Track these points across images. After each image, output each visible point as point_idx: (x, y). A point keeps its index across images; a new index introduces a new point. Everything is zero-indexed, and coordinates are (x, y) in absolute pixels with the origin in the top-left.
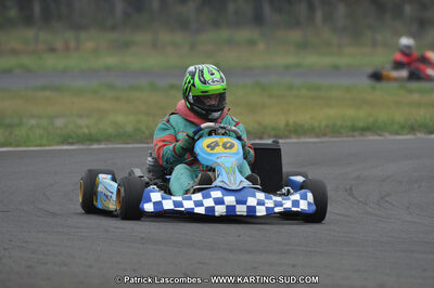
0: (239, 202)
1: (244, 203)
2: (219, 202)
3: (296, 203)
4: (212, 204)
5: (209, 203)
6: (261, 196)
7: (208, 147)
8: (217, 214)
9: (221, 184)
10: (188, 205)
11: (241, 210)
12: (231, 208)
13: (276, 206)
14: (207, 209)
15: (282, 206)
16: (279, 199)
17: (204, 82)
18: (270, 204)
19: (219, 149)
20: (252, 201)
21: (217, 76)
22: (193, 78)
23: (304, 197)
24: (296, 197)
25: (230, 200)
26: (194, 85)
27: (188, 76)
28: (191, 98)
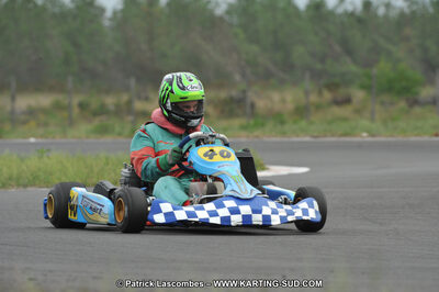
0: (255, 211)
1: (260, 212)
2: (235, 211)
3: (305, 212)
4: (228, 214)
5: (224, 212)
6: (272, 204)
7: (205, 155)
8: (232, 224)
9: (231, 193)
10: (202, 215)
11: (257, 219)
12: (247, 218)
13: (288, 215)
14: (222, 218)
15: (293, 214)
16: (289, 207)
17: (183, 88)
18: (282, 212)
19: (217, 158)
20: (266, 211)
21: (196, 82)
22: (171, 84)
23: (311, 206)
24: (304, 204)
25: (246, 209)
26: (172, 91)
27: (164, 84)
28: (169, 105)
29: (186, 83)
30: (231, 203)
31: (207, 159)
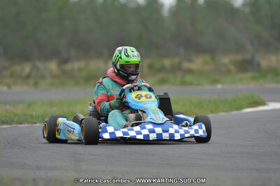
0: (164, 131)
1: (167, 131)
2: (152, 131)
3: (196, 131)
4: (148, 133)
5: (145, 132)
6: (176, 127)
7: (136, 97)
8: (151, 139)
9: (151, 120)
10: (132, 134)
11: (166, 136)
12: (159, 135)
13: (186, 133)
14: (144, 136)
15: (189, 133)
16: (186, 129)
17: (128, 56)
18: (182, 132)
19: (143, 99)
20: (172, 131)
21: (136, 53)
22: (120, 53)
23: (201, 128)
24: (196, 127)
25: (159, 130)
26: (121, 58)
27: (117, 52)
28: (118, 66)
29: (130, 53)
30: (150, 126)
31: (137, 100)
